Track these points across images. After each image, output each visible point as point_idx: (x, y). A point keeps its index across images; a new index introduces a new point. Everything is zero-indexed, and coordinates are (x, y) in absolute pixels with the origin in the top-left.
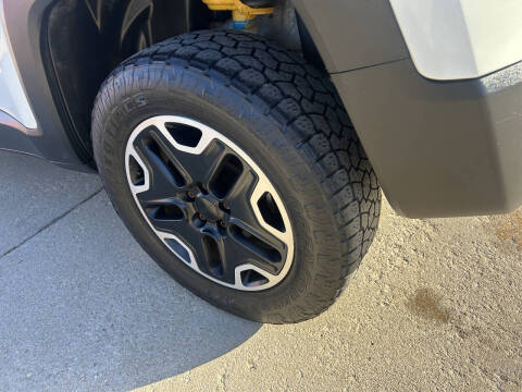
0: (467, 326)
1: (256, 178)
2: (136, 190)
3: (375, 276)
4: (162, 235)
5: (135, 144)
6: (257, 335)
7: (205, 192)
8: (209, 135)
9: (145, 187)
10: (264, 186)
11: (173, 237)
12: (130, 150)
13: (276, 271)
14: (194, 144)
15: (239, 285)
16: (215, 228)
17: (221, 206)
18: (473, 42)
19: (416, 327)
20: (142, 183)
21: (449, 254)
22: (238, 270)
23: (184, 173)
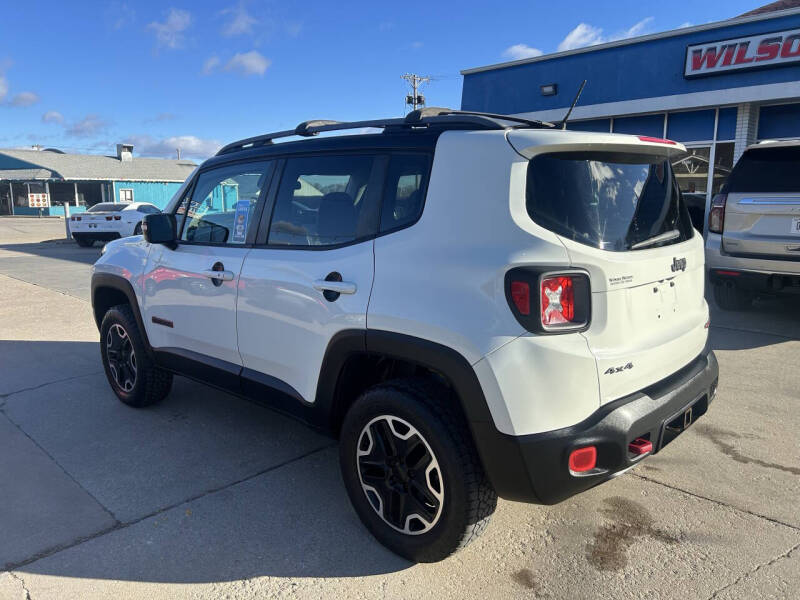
0: (542, 593)
1: (431, 459)
2: (360, 453)
3: (499, 557)
4: (366, 487)
5: (371, 426)
6: (410, 569)
7: (402, 464)
8: (413, 431)
9: (367, 453)
10: (434, 464)
11: (373, 489)
12: (367, 429)
13: (431, 521)
14: (404, 434)
15: (407, 530)
16: (401, 486)
17: (409, 474)
18: (513, 420)
19: (511, 587)
20: (366, 450)
21: (554, 556)
22: (409, 518)
23: (393, 447)
